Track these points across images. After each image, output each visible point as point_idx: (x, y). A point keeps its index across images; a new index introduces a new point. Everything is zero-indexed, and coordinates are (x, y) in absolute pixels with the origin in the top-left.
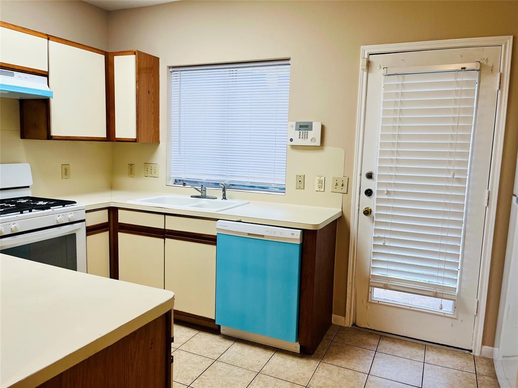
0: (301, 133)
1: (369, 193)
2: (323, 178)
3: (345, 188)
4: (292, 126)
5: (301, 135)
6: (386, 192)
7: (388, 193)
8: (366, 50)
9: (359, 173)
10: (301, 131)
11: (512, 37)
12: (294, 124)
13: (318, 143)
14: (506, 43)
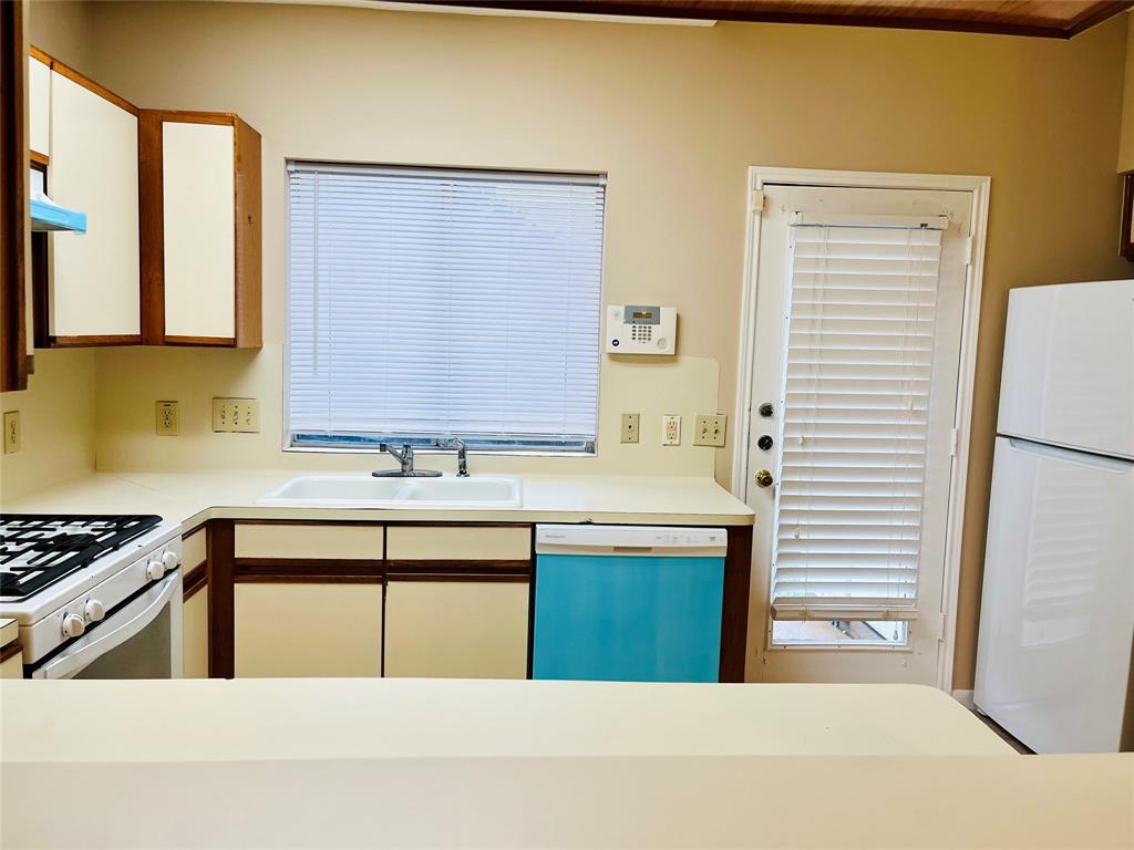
0: (637, 329)
1: (766, 443)
2: (677, 419)
3: (720, 437)
4: (617, 315)
5: (637, 333)
6: (801, 441)
7: (805, 442)
8: (757, 174)
9: (747, 407)
10: (637, 326)
11: (989, 178)
12: (622, 310)
13: (669, 349)
14: (981, 188)
